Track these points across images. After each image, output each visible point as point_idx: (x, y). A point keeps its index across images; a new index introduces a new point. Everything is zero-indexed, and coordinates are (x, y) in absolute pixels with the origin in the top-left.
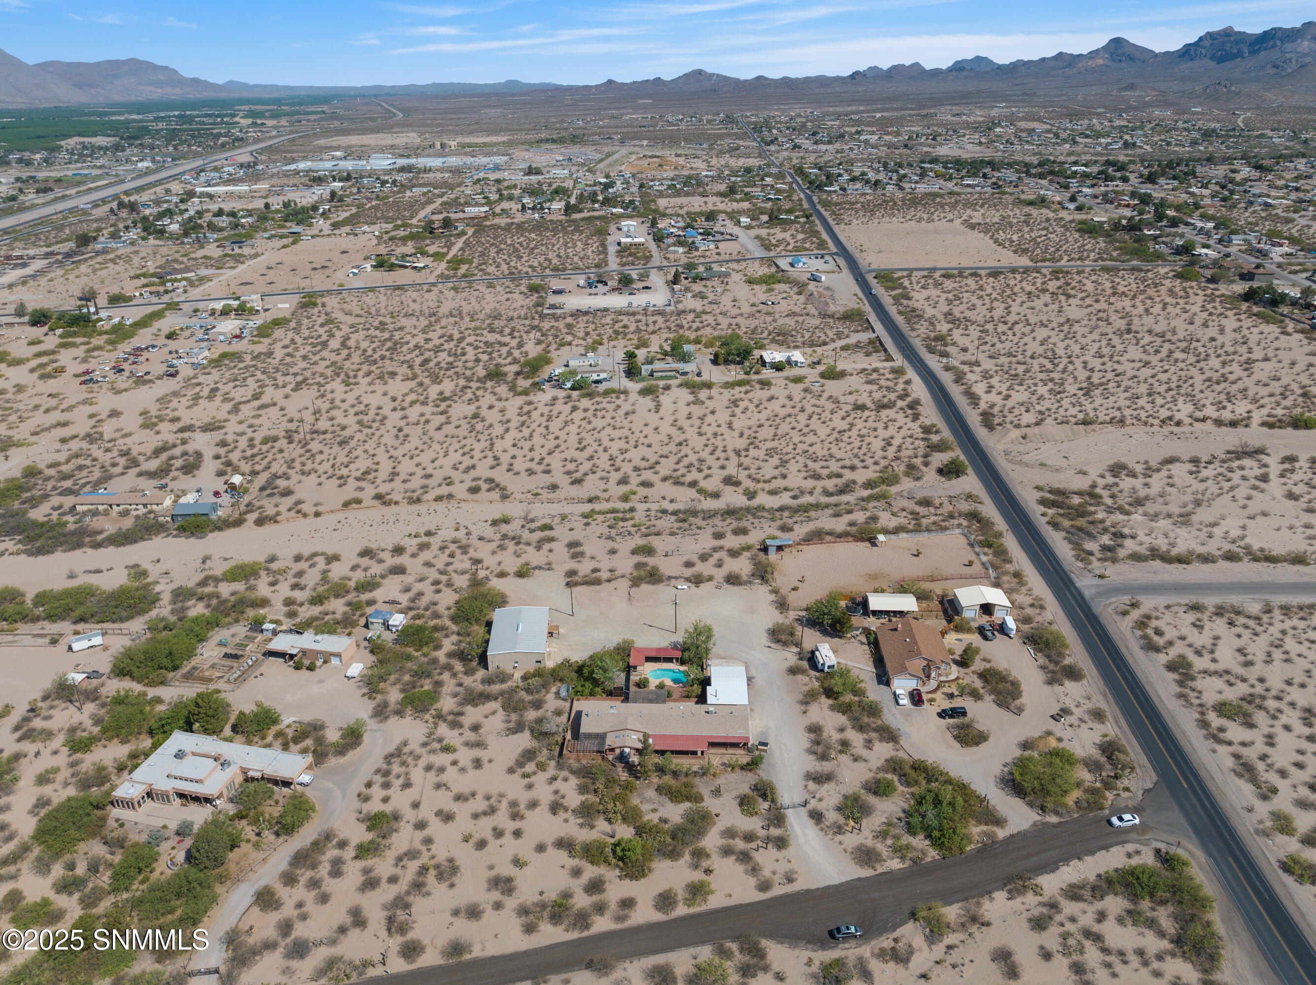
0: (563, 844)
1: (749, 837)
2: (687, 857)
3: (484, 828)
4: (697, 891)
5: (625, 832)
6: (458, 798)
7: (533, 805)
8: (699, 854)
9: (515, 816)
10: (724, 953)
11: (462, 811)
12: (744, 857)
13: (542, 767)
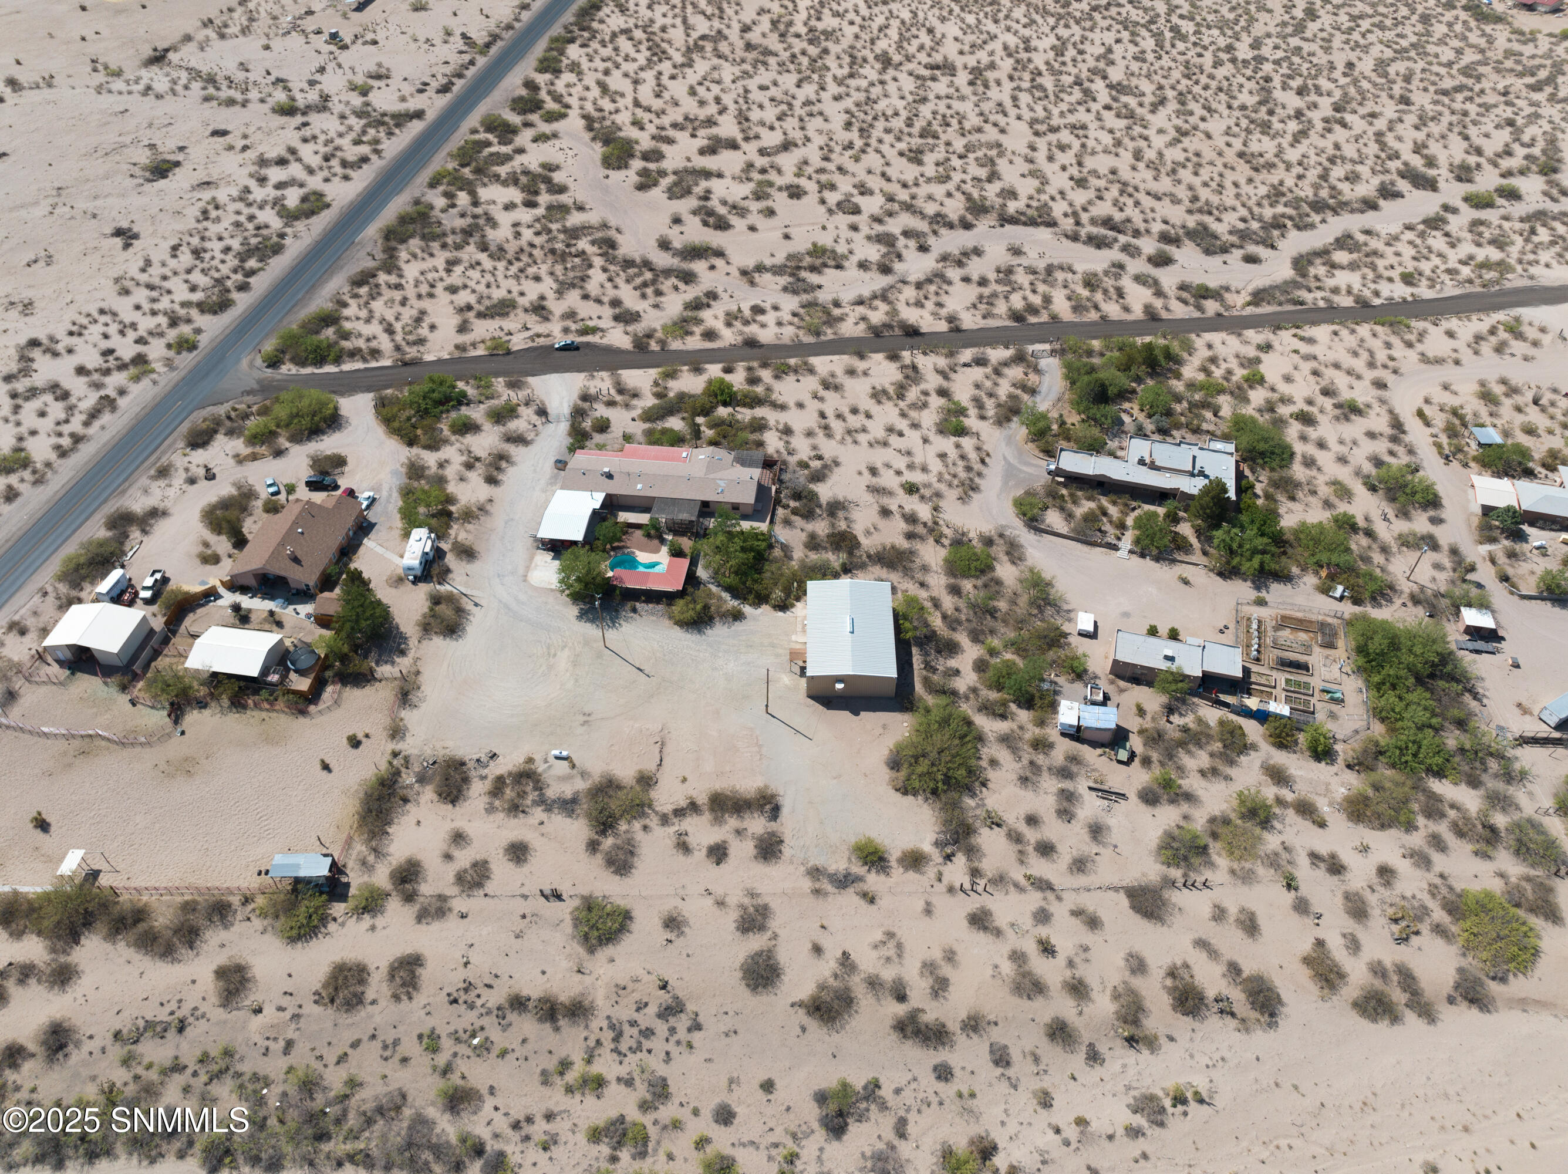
0: (783, 407)
1: (611, 404)
2: (671, 394)
3: (854, 421)
4: (671, 375)
5: (723, 412)
6: (885, 444)
7: (810, 434)
8: (659, 395)
9: (826, 428)
10: (663, 343)
11: (880, 433)
12: (621, 391)
13: (804, 465)
